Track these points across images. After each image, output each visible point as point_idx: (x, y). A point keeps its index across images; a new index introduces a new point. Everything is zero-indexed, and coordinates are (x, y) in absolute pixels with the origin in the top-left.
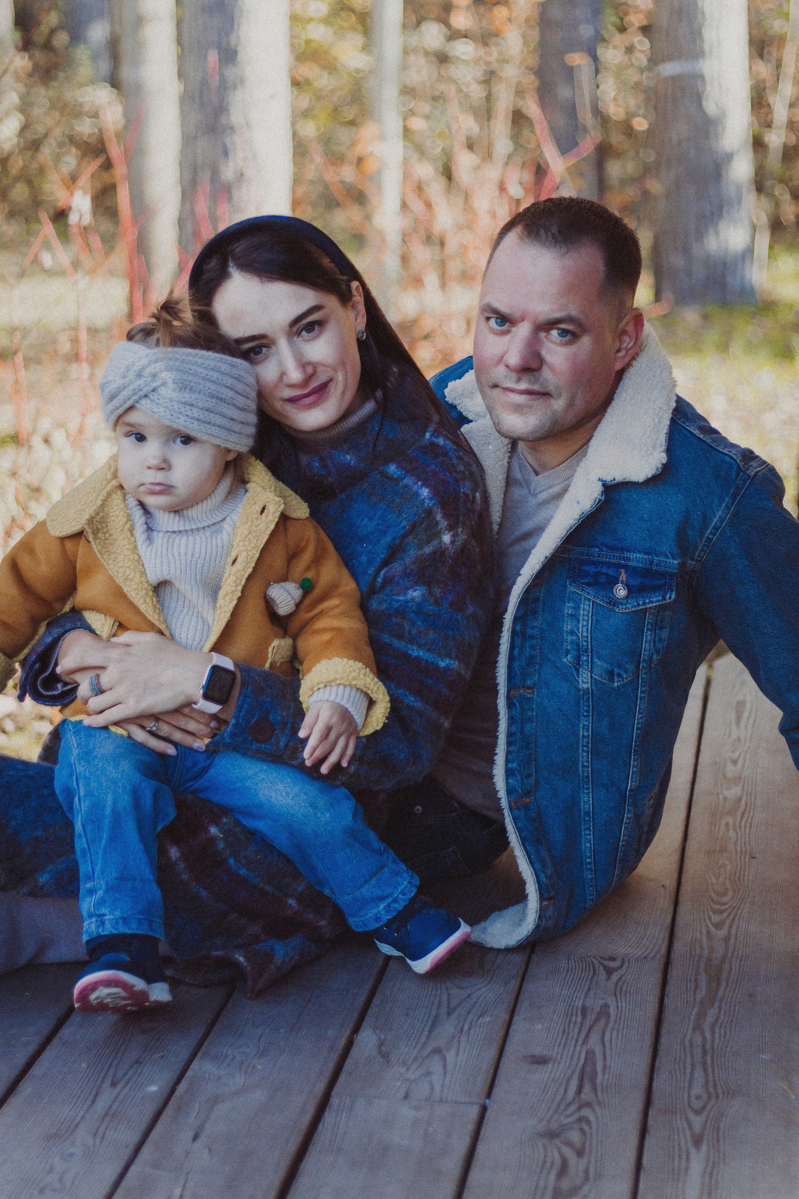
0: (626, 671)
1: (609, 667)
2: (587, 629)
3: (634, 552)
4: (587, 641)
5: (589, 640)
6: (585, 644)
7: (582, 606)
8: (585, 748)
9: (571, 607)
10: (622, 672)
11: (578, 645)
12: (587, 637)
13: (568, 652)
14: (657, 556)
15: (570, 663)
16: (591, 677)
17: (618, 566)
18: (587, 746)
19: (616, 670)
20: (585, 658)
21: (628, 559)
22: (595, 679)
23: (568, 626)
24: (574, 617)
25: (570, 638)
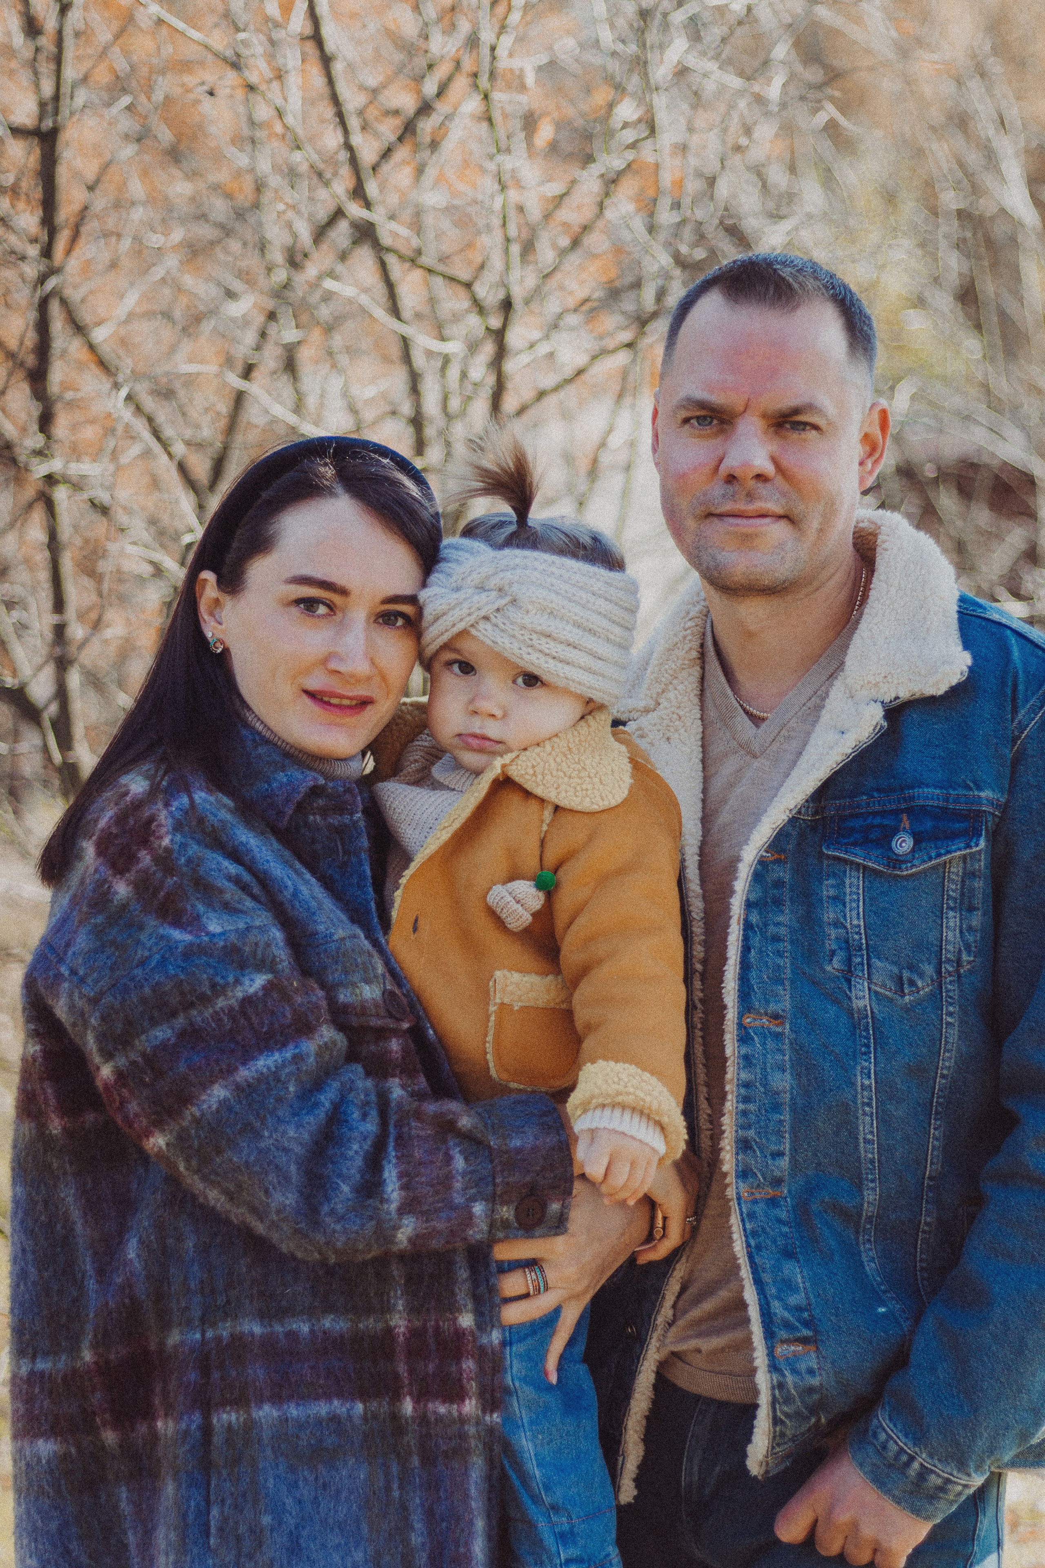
0: (921, 975)
1: (896, 970)
2: (858, 914)
3: (919, 787)
4: (859, 933)
5: (862, 931)
6: (856, 937)
7: (847, 881)
8: (867, 1109)
9: (833, 886)
10: (915, 977)
11: (847, 941)
12: (859, 926)
13: (833, 953)
14: (955, 789)
15: (838, 970)
16: (869, 989)
17: (896, 813)
18: (869, 1105)
19: (906, 974)
20: (859, 960)
21: (912, 798)
22: (876, 993)
23: (829, 915)
24: (838, 900)
25: (833, 933)
